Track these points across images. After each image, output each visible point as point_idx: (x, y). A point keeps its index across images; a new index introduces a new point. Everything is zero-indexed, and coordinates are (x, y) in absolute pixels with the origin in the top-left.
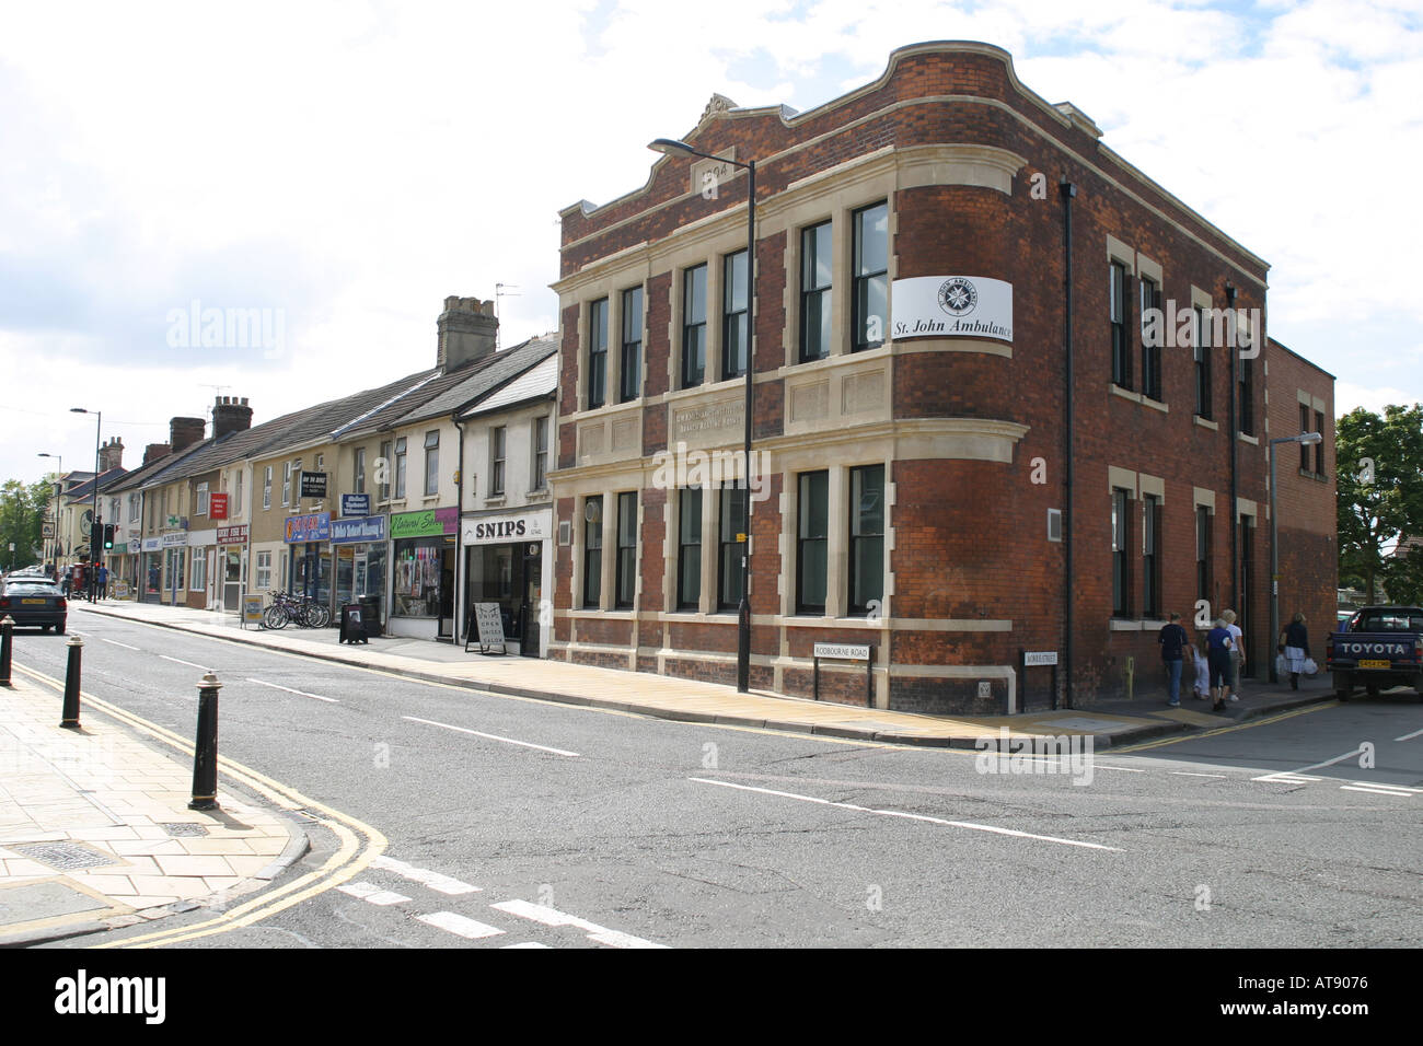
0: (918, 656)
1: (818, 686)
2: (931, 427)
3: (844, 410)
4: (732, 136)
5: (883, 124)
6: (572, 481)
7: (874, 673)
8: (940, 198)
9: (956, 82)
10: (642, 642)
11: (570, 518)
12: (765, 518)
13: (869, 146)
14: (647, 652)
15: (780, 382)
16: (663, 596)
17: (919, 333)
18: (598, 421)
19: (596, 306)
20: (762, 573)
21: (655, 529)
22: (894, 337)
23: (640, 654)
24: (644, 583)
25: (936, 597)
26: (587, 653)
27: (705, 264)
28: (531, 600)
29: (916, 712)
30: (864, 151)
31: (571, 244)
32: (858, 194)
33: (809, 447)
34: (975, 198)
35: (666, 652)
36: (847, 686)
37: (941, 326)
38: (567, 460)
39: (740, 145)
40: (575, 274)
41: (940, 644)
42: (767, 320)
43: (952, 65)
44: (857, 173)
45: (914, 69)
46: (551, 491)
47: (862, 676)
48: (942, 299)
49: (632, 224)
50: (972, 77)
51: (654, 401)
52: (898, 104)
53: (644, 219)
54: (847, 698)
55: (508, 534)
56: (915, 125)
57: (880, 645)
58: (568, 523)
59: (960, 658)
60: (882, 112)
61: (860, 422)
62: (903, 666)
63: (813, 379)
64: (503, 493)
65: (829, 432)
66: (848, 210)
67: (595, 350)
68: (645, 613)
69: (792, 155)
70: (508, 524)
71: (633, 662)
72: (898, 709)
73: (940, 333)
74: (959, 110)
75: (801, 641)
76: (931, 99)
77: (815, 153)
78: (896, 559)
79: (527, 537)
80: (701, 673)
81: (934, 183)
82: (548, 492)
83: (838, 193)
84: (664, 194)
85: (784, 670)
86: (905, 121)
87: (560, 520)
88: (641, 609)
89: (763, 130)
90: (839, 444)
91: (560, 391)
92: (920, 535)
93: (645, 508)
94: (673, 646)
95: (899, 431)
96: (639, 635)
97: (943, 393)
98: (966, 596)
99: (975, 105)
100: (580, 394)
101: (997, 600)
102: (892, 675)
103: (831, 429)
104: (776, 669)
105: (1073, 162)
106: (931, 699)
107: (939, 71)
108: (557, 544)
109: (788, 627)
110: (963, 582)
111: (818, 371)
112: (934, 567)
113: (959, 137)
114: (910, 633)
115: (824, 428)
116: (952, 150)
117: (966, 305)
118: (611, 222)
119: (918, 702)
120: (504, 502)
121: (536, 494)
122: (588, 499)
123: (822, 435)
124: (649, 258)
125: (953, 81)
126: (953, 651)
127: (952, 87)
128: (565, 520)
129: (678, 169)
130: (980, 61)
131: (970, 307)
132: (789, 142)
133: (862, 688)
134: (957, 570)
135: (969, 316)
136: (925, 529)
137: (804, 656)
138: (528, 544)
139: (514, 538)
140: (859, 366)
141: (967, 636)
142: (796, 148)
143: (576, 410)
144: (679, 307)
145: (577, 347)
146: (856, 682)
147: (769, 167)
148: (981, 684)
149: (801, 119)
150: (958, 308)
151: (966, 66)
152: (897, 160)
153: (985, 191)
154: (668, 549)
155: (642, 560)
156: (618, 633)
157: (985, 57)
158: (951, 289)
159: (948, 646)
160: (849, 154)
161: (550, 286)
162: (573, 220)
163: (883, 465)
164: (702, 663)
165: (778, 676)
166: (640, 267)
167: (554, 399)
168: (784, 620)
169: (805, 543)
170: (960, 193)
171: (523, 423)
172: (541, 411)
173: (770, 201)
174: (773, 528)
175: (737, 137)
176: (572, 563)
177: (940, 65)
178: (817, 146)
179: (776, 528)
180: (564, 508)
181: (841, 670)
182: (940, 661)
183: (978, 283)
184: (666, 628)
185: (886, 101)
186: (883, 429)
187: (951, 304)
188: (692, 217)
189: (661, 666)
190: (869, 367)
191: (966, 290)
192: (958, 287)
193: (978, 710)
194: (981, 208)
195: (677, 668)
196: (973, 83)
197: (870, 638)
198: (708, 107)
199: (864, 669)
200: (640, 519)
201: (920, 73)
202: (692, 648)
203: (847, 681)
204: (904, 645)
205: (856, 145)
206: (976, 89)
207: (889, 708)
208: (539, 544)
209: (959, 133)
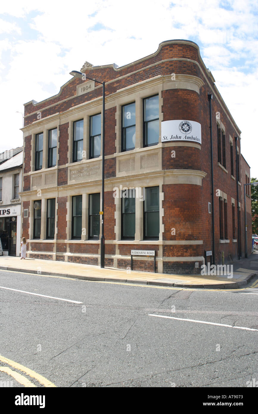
0: (174, 254)
1: (133, 265)
2: (178, 172)
3: (141, 167)
4: (93, 75)
5: (156, 68)
6: (29, 195)
7: (156, 260)
8: (179, 93)
9: (184, 54)
10: (58, 250)
11: (28, 208)
12: (109, 206)
13: (150, 76)
14: (60, 254)
15: (114, 159)
16: (66, 234)
17: (172, 140)
18: (39, 174)
19: (37, 136)
20: (107, 225)
21: (63, 211)
22: (162, 141)
23: (57, 255)
24: (58, 230)
25: (180, 233)
26: (36, 255)
27: (83, 119)
28: (12, 237)
29: (174, 274)
30: (148, 77)
31: (28, 115)
32: (147, 92)
33: (127, 181)
34: (190, 94)
35: (68, 254)
36: (145, 265)
37: (180, 137)
38: (27, 188)
39: (97, 78)
40: (29, 125)
41: (182, 249)
42: (108, 137)
43: (182, 48)
44: (146, 85)
45: (169, 49)
46: (21, 199)
47: (151, 261)
48: (180, 128)
49: (52, 107)
50: (188, 53)
51: (62, 167)
52: (163, 61)
53: (58, 105)
54: (145, 269)
55: (3, 214)
56: (169, 68)
57: (159, 250)
58: (27, 210)
59: (189, 254)
60: (156, 64)
61: (148, 171)
62: (168, 257)
63: (128, 157)
64: (1, 200)
65: (137, 175)
66: (141, 98)
67: (37, 150)
68: (59, 240)
69: (119, 80)
70: (3, 211)
71: (54, 257)
72: (167, 273)
73: (180, 140)
74: (184, 64)
75: (124, 249)
76: (175, 59)
77: (128, 79)
78: (164, 219)
79: (11, 215)
80: (83, 261)
81: (176, 88)
82: (19, 199)
83: (138, 92)
84: (66, 96)
85: (118, 260)
86: (166, 66)
87: (24, 209)
88: (57, 239)
89: (106, 73)
90: (140, 179)
91: (24, 164)
92: (174, 211)
93: (59, 204)
94: (71, 251)
95: (166, 174)
96: (57, 248)
97: (181, 161)
98: (190, 232)
99: (190, 62)
100: (32, 165)
101: (200, 233)
102: (164, 261)
103: (137, 174)
104: (114, 260)
105: (210, 88)
106: (179, 269)
107: (178, 50)
108: (23, 217)
109: (119, 245)
110: (189, 227)
111: (131, 154)
112: (179, 222)
113: (185, 72)
114: (171, 246)
115: (133, 174)
116: (183, 77)
117: (188, 130)
118: (44, 107)
119: (174, 270)
120: (2, 203)
121: (14, 200)
122: (35, 201)
123: (133, 176)
124: (60, 118)
125: (183, 53)
126: (186, 252)
127: (182, 56)
128: (26, 209)
129: (71, 88)
130: (190, 48)
131: (190, 131)
132: (117, 76)
133: (151, 266)
134: (187, 223)
135: (190, 134)
136: (175, 209)
137: (126, 254)
138: (11, 218)
139: (6, 215)
140: (148, 152)
141: (191, 246)
142: (120, 78)
143: (30, 171)
144: (72, 135)
145: (31, 150)
146: (149, 263)
147: (108, 85)
148: (196, 263)
149: (121, 68)
150: (186, 131)
151: (187, 49)
152: (163, 80)
153: (193, 92)
154: (68, 218)
155: (57, 222)
156: (48, 247)
157: (192, 46)
158: (183, 125)
159: (185, 250)
160: (142, 79)
161: (20, 129)
162: (29, 107)
163: (159, 186)
164: (83, 258)
165: (115, 262)
166: (57, 121)
167: (22, 167)
168: (117, 242)
169: (124, 215)
170: (186, 92)
171: (10, 176)
172: (16, 172)
173: (110, 96)
174: (111, 210)
175: (95, 76)
176: (29, 224)
177: (178, 48)
178: (129, 77)
179: (113, 209)
180: (26, 205)
181: (142, 259)
182: (182, 255)
183: (192, 123)
184: (68, 246)
185: (157, 60)
186: (159, 173)
187: (183, 130)
188: (77, 103)
189: (66, 259)
190: (152, 152)
191: (188, 125)
192: (186, 124)
193: (195, 272)
194: (192, 97)
195: (72, 259)
196: (189, 55)
197: (155, 248)
198: (84, 66)
199: (153, 259)
200: (57, 208)
201: (171, 50)
202: (79, 252)
203: (145, 263)
204: (168, 251)
205: (145, 76)
206: (190, 57)
207: (163, 273)
208: (16, 217)
209: (184, 71)
